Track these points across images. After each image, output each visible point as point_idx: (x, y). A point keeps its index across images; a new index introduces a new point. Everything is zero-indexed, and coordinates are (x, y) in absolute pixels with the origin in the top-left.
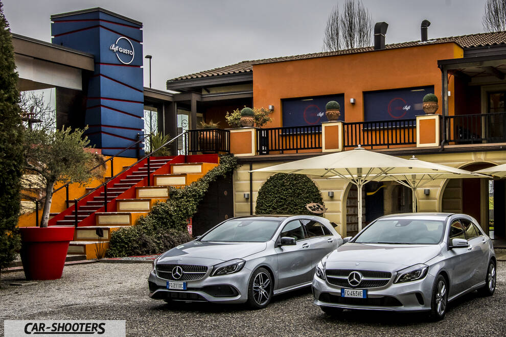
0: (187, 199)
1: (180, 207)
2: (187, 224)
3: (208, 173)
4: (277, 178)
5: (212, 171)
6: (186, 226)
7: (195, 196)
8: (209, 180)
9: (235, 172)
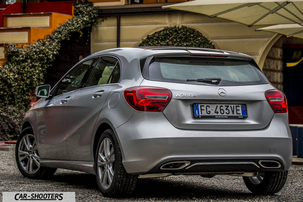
0: (31, 63)
1: (22, 74)
2: (30, 101)
3: (59, 28)
4: (158, 37)
5: (65, 26)
6: (29, 103)
7: (41, 59)
8: (60, 38)
9: (94, 28)
